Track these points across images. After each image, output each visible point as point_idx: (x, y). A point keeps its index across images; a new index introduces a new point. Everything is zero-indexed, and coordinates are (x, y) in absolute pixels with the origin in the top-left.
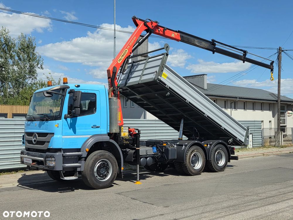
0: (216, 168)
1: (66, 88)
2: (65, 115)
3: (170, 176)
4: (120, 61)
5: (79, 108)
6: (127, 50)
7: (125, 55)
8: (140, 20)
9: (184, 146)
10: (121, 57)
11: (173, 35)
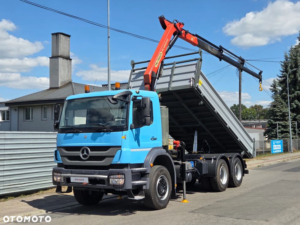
0: (236, 183)
1: (129, 94)
2: (131, 125)
3: (208, 193)
4: (157, 66)
5: (149, 116)
6: (162, 53)
7: (160, 59)
8: (167, 20)
9: (213, 160)
10: (157, 61)
11: (192, 39)
